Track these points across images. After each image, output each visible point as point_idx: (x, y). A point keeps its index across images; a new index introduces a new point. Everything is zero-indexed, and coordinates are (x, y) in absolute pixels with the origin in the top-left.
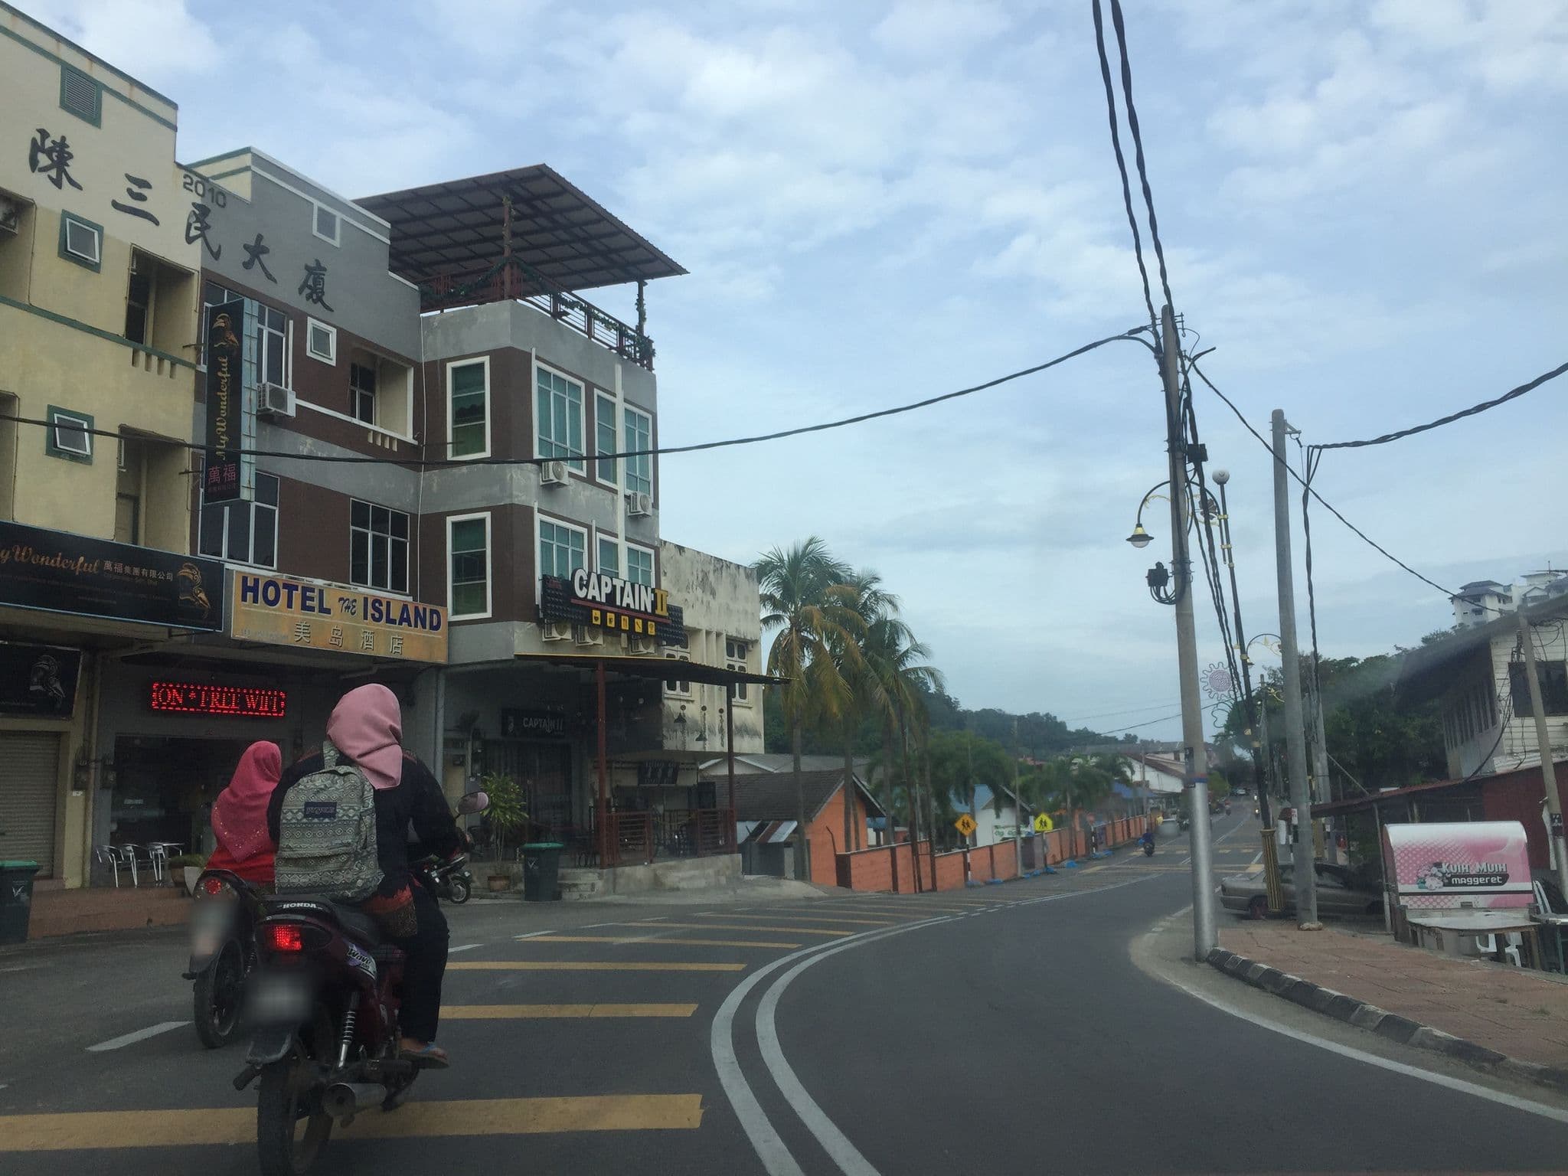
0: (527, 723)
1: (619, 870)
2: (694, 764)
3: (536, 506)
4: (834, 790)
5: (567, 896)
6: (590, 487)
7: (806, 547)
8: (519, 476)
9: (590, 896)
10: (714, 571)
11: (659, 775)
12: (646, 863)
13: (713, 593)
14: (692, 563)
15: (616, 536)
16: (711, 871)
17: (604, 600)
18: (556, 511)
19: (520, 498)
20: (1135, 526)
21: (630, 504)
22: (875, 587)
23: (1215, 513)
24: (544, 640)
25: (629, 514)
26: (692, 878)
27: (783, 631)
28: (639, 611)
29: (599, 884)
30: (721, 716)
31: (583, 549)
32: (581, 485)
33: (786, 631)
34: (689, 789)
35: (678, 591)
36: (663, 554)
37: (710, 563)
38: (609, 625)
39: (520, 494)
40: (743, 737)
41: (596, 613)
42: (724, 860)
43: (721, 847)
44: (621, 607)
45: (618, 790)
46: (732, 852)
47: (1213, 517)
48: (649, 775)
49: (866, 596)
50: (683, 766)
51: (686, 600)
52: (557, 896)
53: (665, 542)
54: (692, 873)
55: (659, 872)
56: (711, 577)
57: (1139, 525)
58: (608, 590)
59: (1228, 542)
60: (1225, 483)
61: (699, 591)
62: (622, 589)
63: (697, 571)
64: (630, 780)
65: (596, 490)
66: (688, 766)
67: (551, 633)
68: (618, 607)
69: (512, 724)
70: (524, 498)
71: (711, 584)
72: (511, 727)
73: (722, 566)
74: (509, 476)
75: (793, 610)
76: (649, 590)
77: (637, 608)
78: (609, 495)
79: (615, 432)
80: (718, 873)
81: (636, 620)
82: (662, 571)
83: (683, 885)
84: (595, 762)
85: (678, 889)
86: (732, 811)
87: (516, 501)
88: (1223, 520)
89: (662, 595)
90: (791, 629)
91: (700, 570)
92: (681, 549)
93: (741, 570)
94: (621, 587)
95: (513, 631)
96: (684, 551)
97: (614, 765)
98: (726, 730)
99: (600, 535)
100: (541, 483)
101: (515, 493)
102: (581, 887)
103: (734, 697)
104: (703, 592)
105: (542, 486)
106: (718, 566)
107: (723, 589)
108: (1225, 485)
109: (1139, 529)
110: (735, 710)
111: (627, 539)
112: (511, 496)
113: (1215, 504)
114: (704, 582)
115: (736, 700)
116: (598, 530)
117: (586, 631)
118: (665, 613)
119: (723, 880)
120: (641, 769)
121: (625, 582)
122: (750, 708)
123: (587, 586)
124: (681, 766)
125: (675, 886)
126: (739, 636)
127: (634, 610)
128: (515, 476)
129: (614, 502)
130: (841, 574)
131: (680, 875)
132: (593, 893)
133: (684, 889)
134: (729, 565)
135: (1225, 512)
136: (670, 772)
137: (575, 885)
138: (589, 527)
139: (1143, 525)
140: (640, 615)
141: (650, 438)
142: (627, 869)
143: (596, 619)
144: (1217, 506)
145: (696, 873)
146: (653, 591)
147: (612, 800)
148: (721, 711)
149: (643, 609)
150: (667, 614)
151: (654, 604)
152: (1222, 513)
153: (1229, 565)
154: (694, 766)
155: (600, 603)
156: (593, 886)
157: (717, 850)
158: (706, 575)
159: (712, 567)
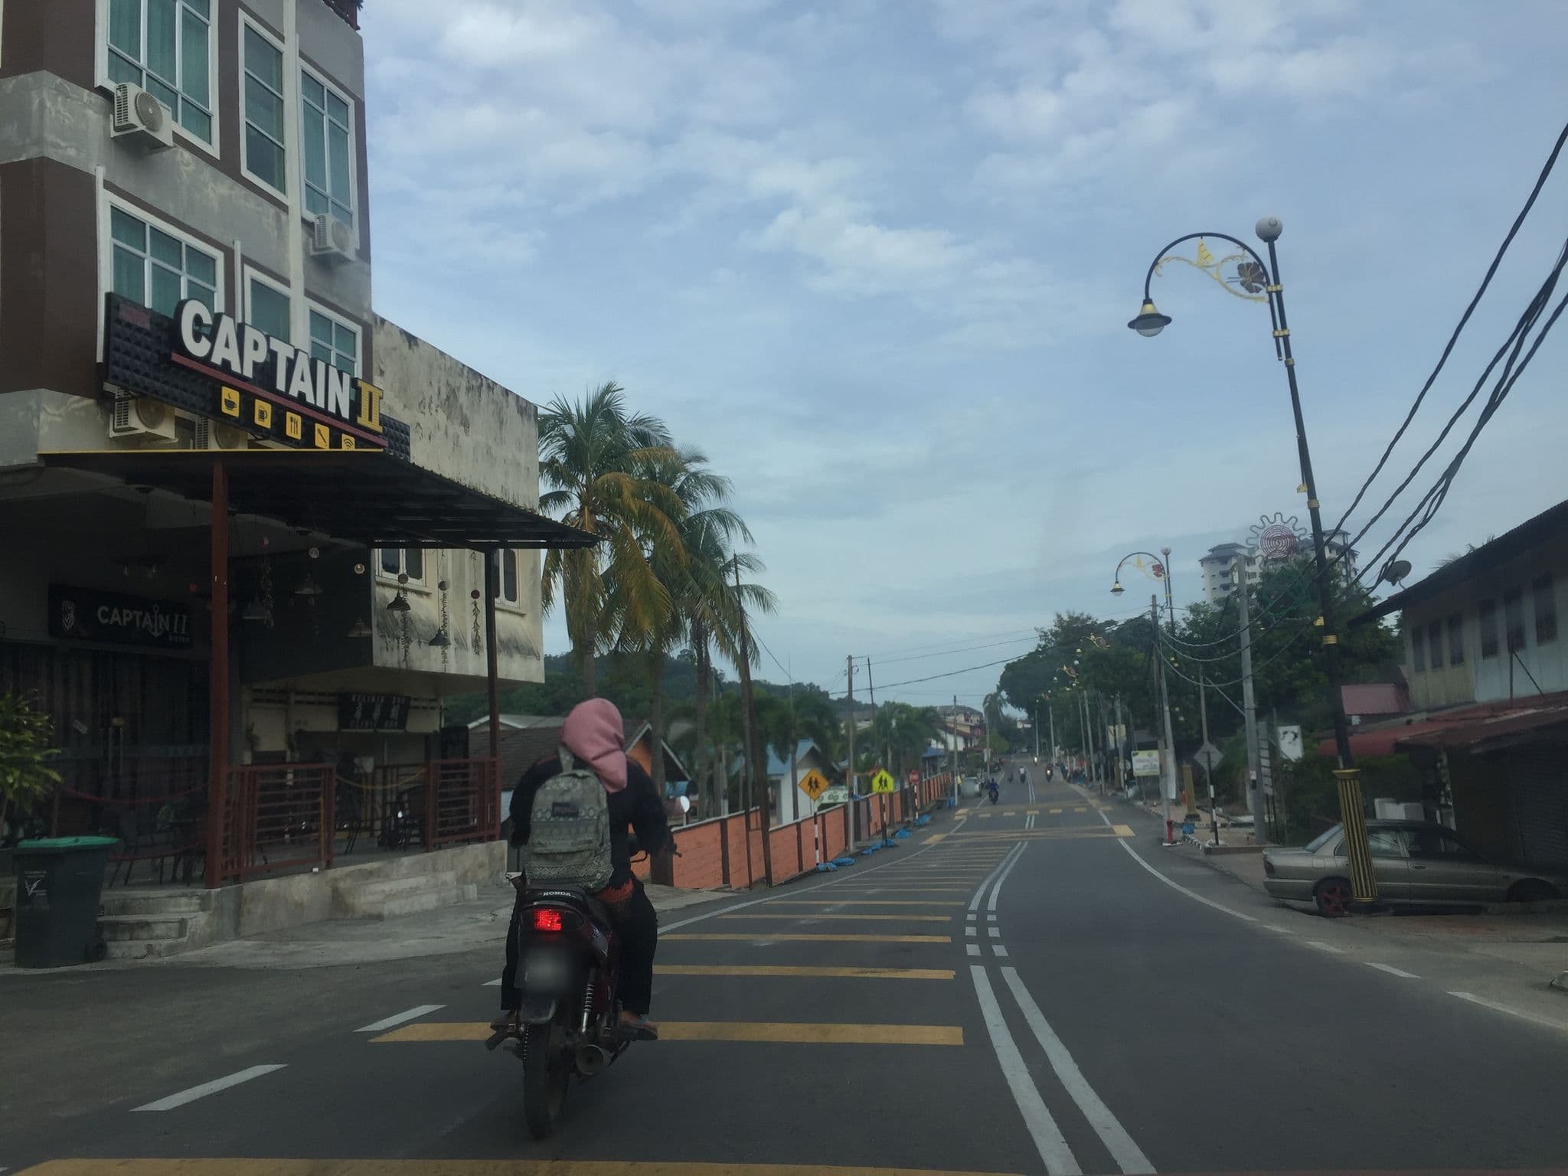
0: (106, 615)
1: (250, 887)
2: (435, 700)
3: (100, 174)
4: (629, 746)
5: (125, 951)
6: (229, 181)
7: (603, 395)
8: (60, 107)
9: (171, 950)
10: (469, 389)
11: (376, 715)
12: (316, 870)
13: (465, 424)
14: (431, 366)
15: (286, 282)
16: (449, 876)
17: (248, 372)
18: (150, 198)
19: (67, 153)
20: (1142, 303)
21: (313, 236)
22: (693, 467)
23: (1263, 284)
24: (112, 434)
25: (312, 253)
26: (413, 891)
27: (568, 515)
28: (325, 412)
29: (199, 920)
30: (475, 604)
31: (214, 284)
32: (208, 172)
33: (574, 514)
34: (427, 737)
35: (405, 407)
36: (379, 340)
37: (461, 375)
38: (257, 421)
39: (63, 144)
40: (512, 656)
41: (229, 394)
42: (477, 852)
43: (474, 829)
44: (286, 395)
45: (300, 739)
46: (492, 838)
47: (1261, 289)
48: (358, 714)
49: (683, 478)
50: (416, 703)
51: (419, 424)
52: (97, 952)
53: (383, 321)
54: (412, 882)
55: (342, 885)
56: (463, 398)
57: (1148, 301)
58: (261, 356)
59: (1284, 326)
60: (1276, 238)
61: (441, 416)
62: (291, 364)
63: (439, 382)
64: (324, 722)
65: (240, 190)
66: (424, 704)
67: (126, 422)
68: (278, 393)
69: (72, 615)
70: (72, 152)
71: (461, 408)
72: (69, 621)
73: (482, 385)
74: (36, 102)
75: (584, 482)
76: (346, 378)
77: (321, 404)
78: (272, 210)
79: (282, 101)
80: (463, 879)
81: (317, 426)
82: (375, 365)
83: (394, 907)
84: (255, 690)
85: (379, 917)
86: (494, 764)
87: (52, 154)
88: (1274, 295)
89: (371, 395)
90: (581, 510)
91: (443, 381)
92: (411, 340)
93: (511, 399)
94: (288, 360)
95: (39, 409)
96: (417, 344)
97: (293, 698)
98: (484, 642)
99: (250, 272)
100: (113, 134)
101: (50, 137)
102: (159, 930)
103: (498, 595)
104: (447, 418)
105: (115, 138)
106: (474, 383)
107: (482, 420)
108: (1276, 242)
109: (1149, 307)
110: (498, 616)
111: (308, 294)
112: (40, 141)
113: (1261, 270)
114: (450, 401)
115: (501, 601)
116: (246, 260)
117: (211, 429)
118: (375, 425)
119: (472, 890)
120: (344, 705)
121: (296, 351)
122: (522, 615)
123: (212, 338)
124: (413, 703)
125: (374, 911)
126: (505, 498)
127: (314, 408)
128: (48, 104)
129: (281, 228)
130: (652, 433)
131: (388, 887)
132: (185, 939)
133: (394, 917)
134: (491, 386)
135: (1277, 281)
136: (394, 712)
137: (146, 925)
138: (229, 254)
139: (1154, 301)
140: (327, 419)
141: (352, 139)
142: (270, 884)
143: (230, 405)
144: (1265, 273)
145: (420, 880)
146: (354, 382)
147: (289, 753)
148: (475, 594)
149: (332, 409)
150: (380, 429)
151: (355, 407)
152: (1272, 282)
153: (1286, 362)
154: (434, 704)
155: (241, 377)
156: (183, 923)
157: (466, 835)
158: (453, 393)
159: (464, 384)
